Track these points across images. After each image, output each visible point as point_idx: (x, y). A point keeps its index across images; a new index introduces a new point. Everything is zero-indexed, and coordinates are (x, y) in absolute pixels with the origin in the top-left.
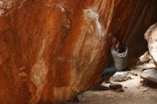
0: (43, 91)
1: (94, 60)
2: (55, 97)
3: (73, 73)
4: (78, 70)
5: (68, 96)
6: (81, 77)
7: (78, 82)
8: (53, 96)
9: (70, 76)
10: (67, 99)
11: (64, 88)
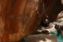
0: (3, 37)
1: (32, 17)
2: (11, 40)
3: (20, 25)
4: (23, 23)
5: (18, 39)
6: (25, 27)
7: (24, 30)
8: (9, 40)
9: (19, 27)
10: (18, 40)
11: (15, 34)
